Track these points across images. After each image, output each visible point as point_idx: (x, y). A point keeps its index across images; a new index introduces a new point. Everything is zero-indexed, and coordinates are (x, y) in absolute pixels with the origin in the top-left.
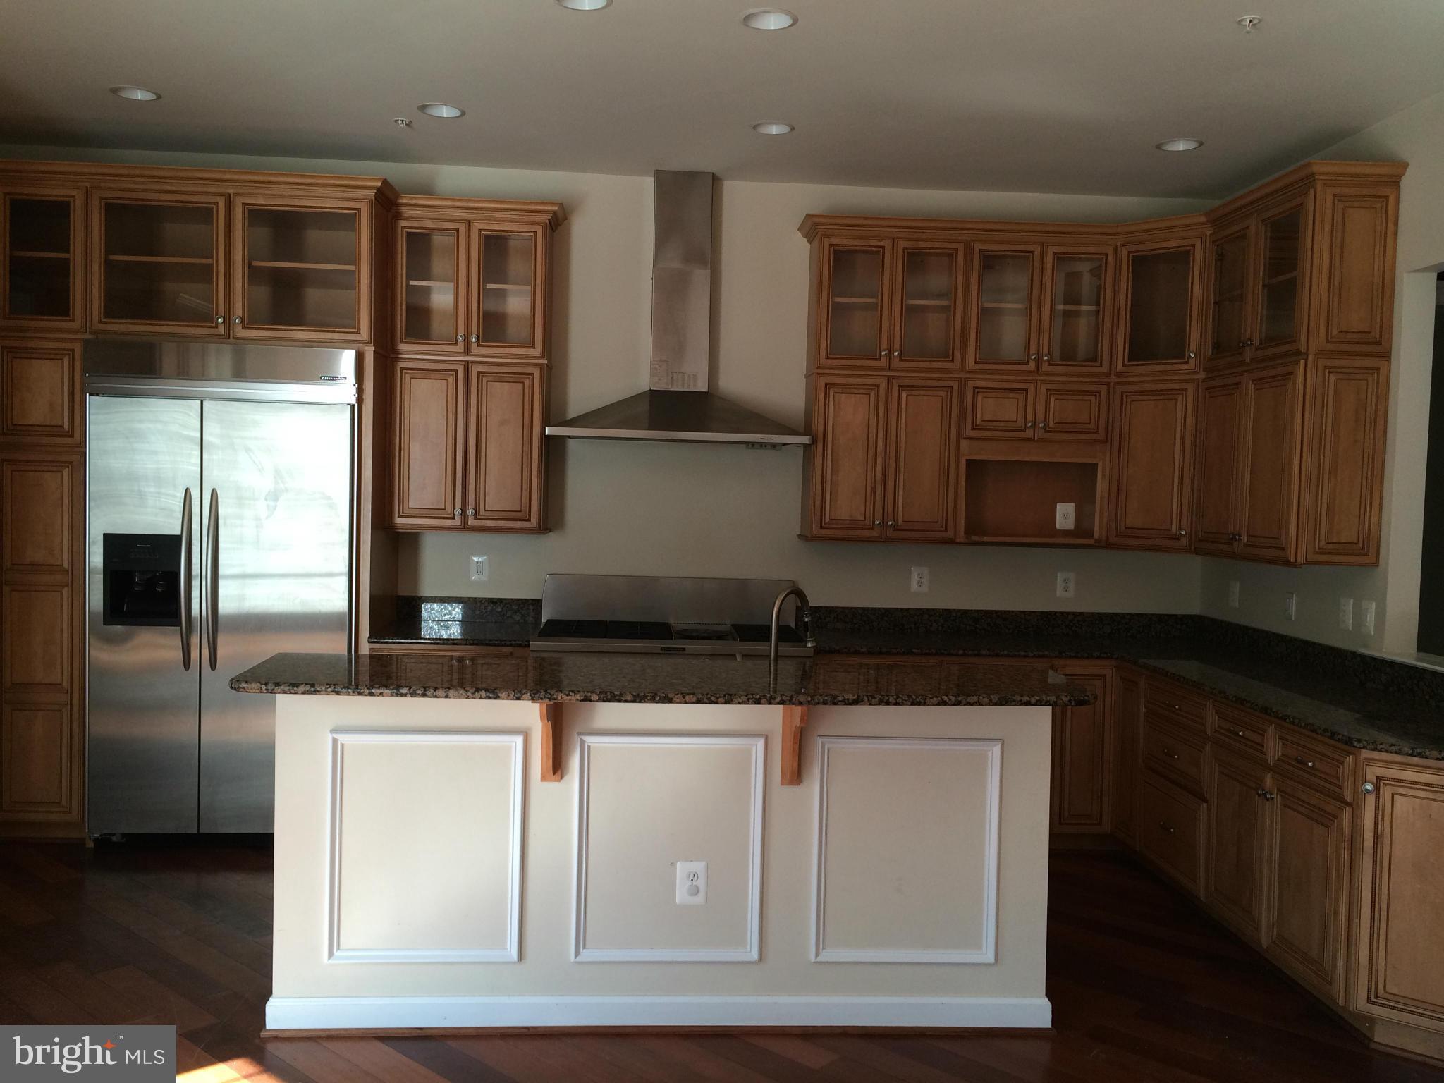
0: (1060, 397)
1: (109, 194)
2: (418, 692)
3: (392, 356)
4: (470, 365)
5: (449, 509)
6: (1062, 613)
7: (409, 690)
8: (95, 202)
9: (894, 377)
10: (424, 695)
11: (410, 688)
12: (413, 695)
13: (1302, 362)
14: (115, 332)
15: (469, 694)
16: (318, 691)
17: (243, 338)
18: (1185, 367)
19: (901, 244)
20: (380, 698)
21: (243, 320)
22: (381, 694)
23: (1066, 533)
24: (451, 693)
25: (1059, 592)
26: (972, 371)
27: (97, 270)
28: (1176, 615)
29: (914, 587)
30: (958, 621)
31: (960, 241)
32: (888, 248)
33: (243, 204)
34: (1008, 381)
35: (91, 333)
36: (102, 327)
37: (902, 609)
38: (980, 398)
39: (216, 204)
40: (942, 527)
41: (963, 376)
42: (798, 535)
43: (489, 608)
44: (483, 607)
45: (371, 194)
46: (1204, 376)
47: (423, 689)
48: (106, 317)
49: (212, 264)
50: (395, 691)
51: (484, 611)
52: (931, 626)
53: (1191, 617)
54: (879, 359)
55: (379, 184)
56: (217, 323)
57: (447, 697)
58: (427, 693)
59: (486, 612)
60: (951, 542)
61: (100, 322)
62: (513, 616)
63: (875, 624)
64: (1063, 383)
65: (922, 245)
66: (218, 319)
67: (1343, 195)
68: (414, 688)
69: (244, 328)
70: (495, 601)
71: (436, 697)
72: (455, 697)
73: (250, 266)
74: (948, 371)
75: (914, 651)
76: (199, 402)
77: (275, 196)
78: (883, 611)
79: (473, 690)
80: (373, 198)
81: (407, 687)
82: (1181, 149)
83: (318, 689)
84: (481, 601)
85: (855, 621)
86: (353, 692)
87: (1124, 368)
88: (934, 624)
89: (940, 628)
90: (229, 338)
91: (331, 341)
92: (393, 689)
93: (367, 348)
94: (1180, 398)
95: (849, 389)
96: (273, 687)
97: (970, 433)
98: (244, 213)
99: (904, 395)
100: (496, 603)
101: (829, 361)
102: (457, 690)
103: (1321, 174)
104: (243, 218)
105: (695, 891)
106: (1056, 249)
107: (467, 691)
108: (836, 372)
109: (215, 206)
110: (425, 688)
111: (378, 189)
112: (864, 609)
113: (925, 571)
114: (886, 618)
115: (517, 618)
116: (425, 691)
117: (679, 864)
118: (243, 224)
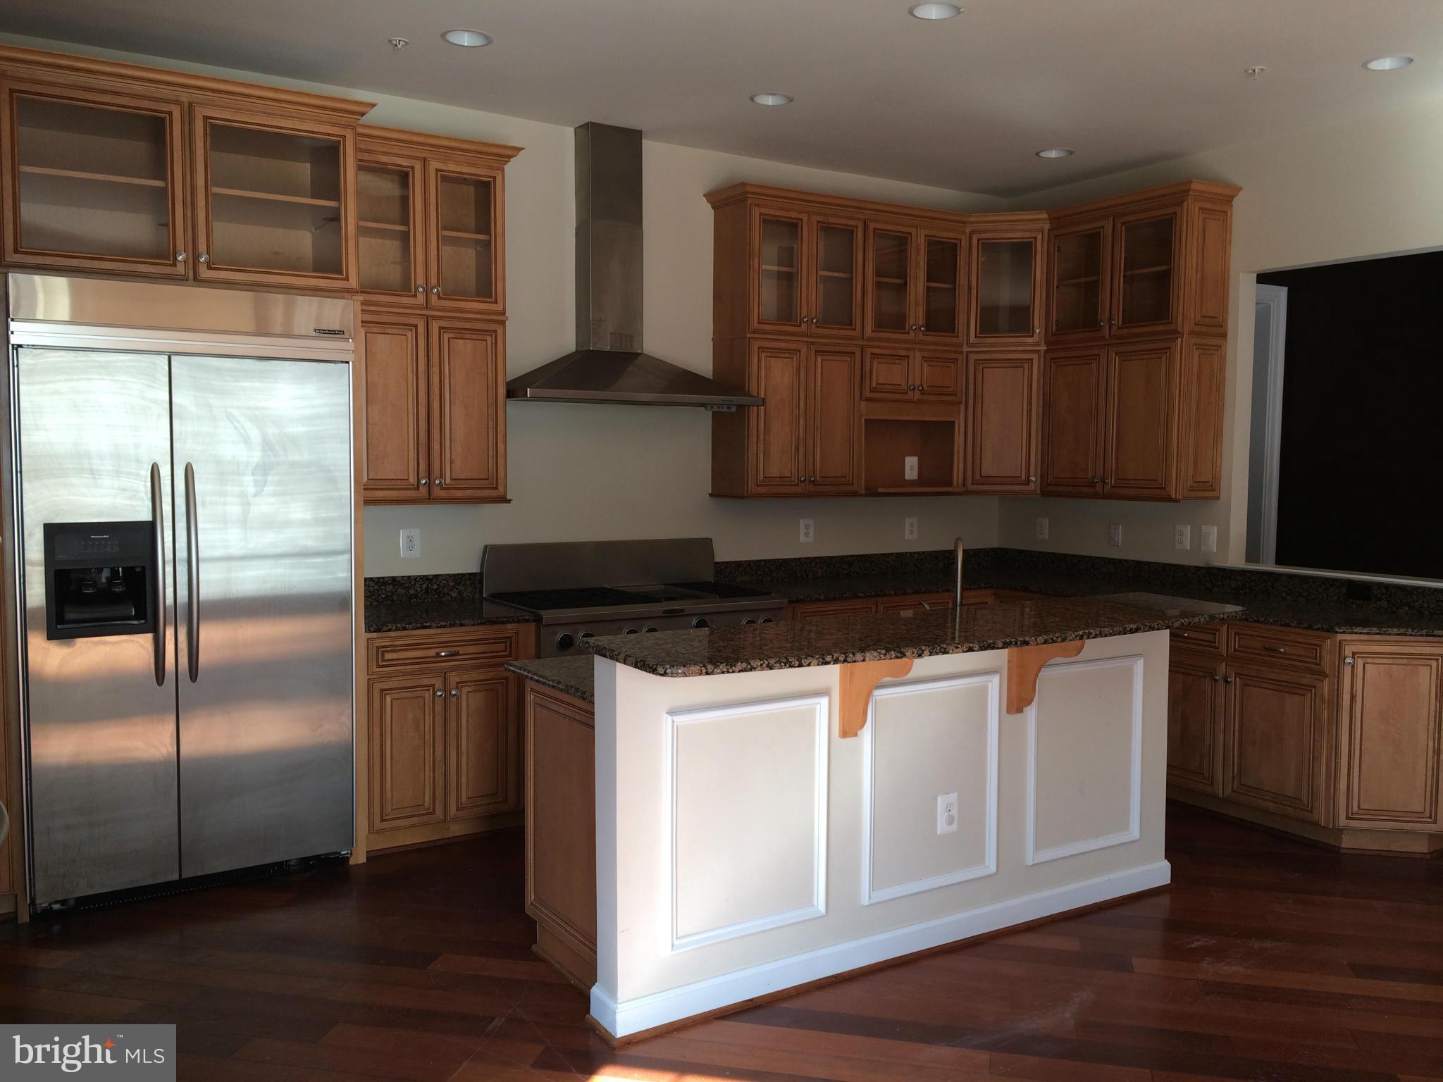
0: (932, 363)
1: (23, 86)
4: (430, 320)
5: (413, 479)
6: (911, 553)
8: (5, 95)
9: (813, 343)
13: (1179, 340)
14: (37, 266)
17: (211, 281)
18: (1030, 340)
19: (816, 218)
21: (209, 258)
23: (912, 483)
25: (907, 536)
26: (870, 339)
27: (9, 184)
28: (985, 549)
29: (802, 539)
30: (837, 566)
31: (858, 219)
32: (805, 219)
33: (204, 116)
34: (894, 348)
37: (795, 559)
38: (875, 363)
39: (170, 113)
40: (849, 481)
41: (861, 343)
42: (709, 494)
43: (425, 586)
44: (417, 585)
45: (355, 120)
46: (1045, 348)
48: (23, 246)
49: (166, 188)
51: (419, 590)
52: (817, 572)
53: (993, 550)
54: (800, 326)
55: (367, 110)
56: (176, 261)
59: (421, 591)
60: (855, 494)
61: (17, 251)
62: (450, 593)
63: (774, 574)
64: (934, 351)
65: (831, 220)
66: (176, 255)
67: (1205, 209)
70: (431, 577)
74: (851, 338)
75: (859, 594)
76: (167, 357)
77: (243, 111)
78: (781, 562)
82: (1053, 156)
84: (415, 580)
85: (759, 573)
87: (976, 339)
88: (820, 571)
89: (824, 574)
90: (190, 279)
91: (317, 289)
93: (354, 298)
94: (1026, 366)
95: (777, 353)
97: (867, 394)
98: (205, 129)
99: (819, 359)
100: (432, 580)
101: (762, 326)
103: (1195, 191)
104: (205, 134)
105: (950, 821)
106: (927, 232)
108: (770, 337)
109: (167, 116)
112: (766, 561)
113: (811, 522)
114: (783, 568)
115: (454, 594)
117: (939, 798)
118: (205, 142)
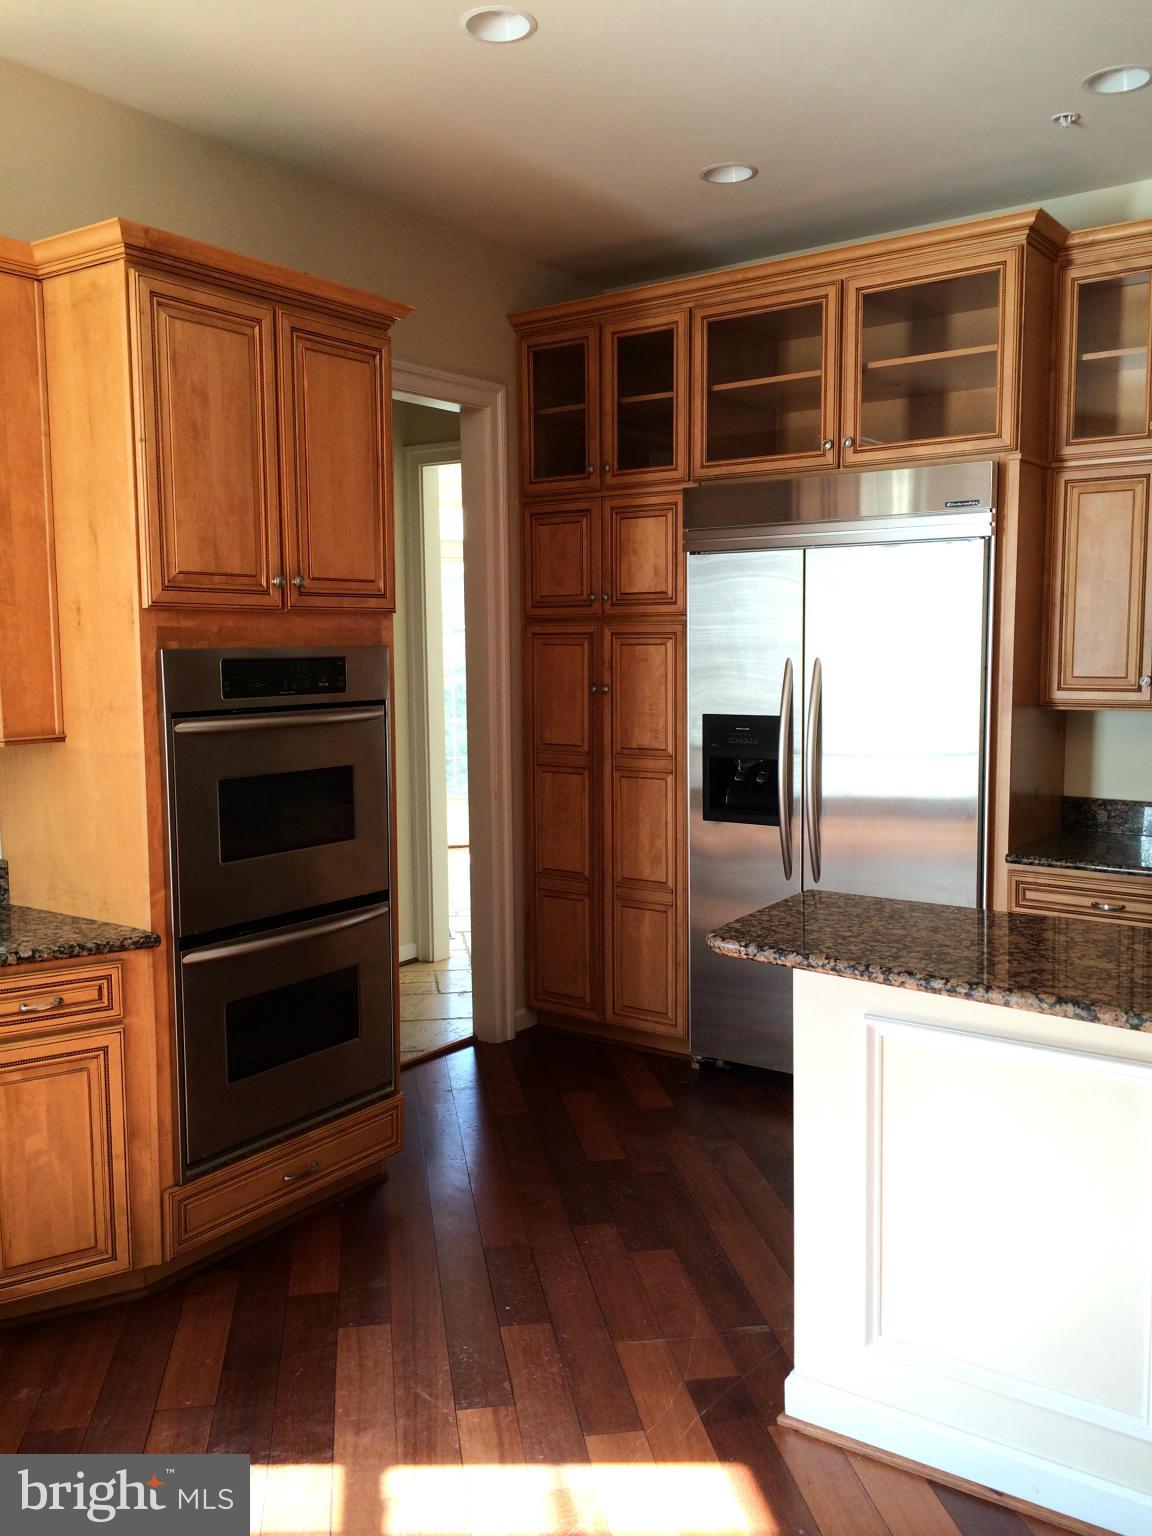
1: (711, 311)
2: (959, 989)
3: (1054, 465)
5: (1133, 678)
7: (946, 984)
8: (697, 325)
10: (968, 996)
11: (947, 981)
12: (952, 992)
14: (717, 477)
15: (1045, 1006)
16: (813, 967)
17: (854, 466)
20: (901, 989)
21: (854, 442)
22: (902, 984)
24: (1014, 998)
27: (700, 405)
33: (857, 289)
35: (695, 481)
36: (704, 472)
39: (827, 297)
45: (1022, 237)
47: (968, 987)
48: (708, 461)
49: (820, 377)
50: (923, 983)
55: (1031, 219)
56: (825, 450)
57: (1007, 1004)
58: (973, 993)
61: (703, 467)
66: (825, 444)
68: (953, 982)
69: (856, 452)
71: (988, 1002)
72: (1020, 1006)
73: (865, 370)
76: (802, 551)
77: (896, 270)
79: (1052, 1000)
80: (1025, 242)
81: (942, 979)
83: (813, 964)
86: (862, 976)
90: (839, 467)
91: (963, 454)
92: (920, 979)
93: (1011, 457)
96: (755, 951)
98: (858, 300)
102: (1023, 996)
104: (858, 309)
107: (1041, 1000)
109: (825, 300)
110: (970, 984)
111: (1032, 228)
116: (971, 989)
118: (857, 316)
